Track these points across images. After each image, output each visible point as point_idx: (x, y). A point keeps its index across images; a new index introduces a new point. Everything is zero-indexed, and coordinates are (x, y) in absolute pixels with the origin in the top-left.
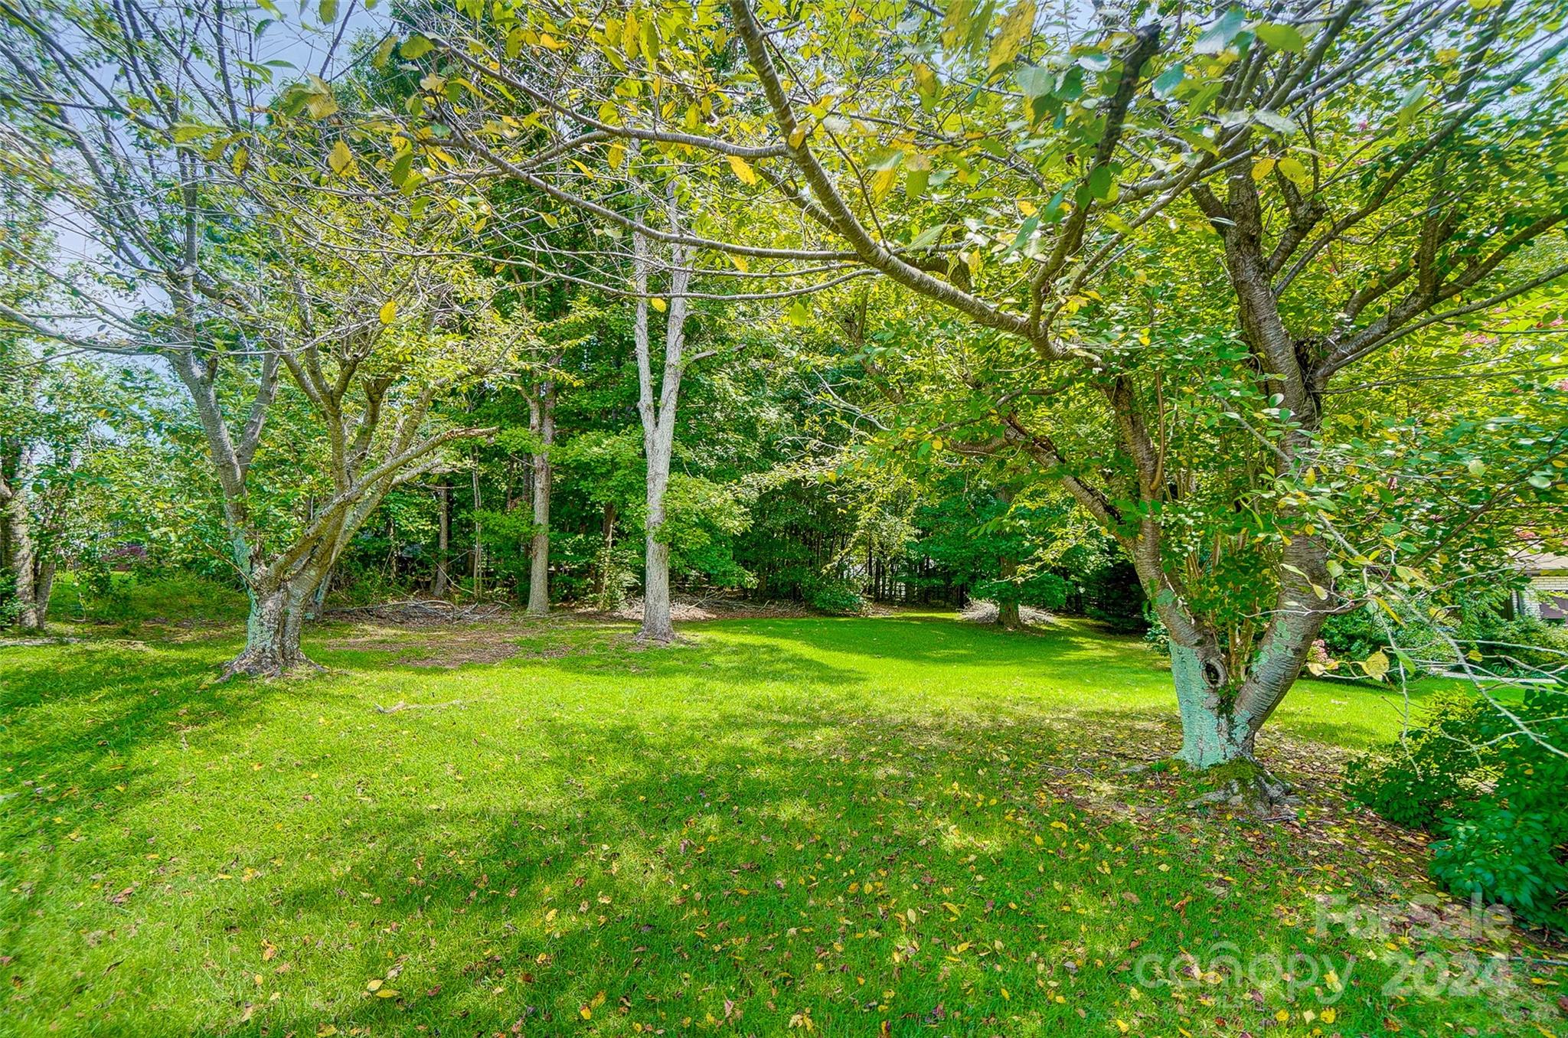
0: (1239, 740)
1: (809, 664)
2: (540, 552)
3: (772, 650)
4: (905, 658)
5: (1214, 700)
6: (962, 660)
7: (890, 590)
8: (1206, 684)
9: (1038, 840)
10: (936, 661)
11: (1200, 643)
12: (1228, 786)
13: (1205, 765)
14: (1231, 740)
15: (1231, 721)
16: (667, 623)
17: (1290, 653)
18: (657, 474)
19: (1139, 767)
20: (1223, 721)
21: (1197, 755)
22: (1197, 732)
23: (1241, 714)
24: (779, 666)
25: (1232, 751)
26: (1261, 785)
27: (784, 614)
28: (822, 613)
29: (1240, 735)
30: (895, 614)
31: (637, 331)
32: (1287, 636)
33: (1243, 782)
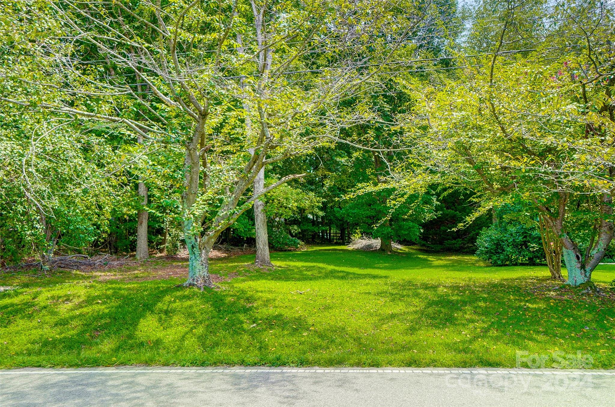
5: (579, 265)
8: (577, 261)
11: (574, 249)
13: (578, 284)
14: (585, 276)
15: (585, 271)
17: (603, 250)
20: (583, 271)
21: (574, 282)
22: (574, 275)
23: (588, 268)
25: (586, 279)
32: (602, 245)
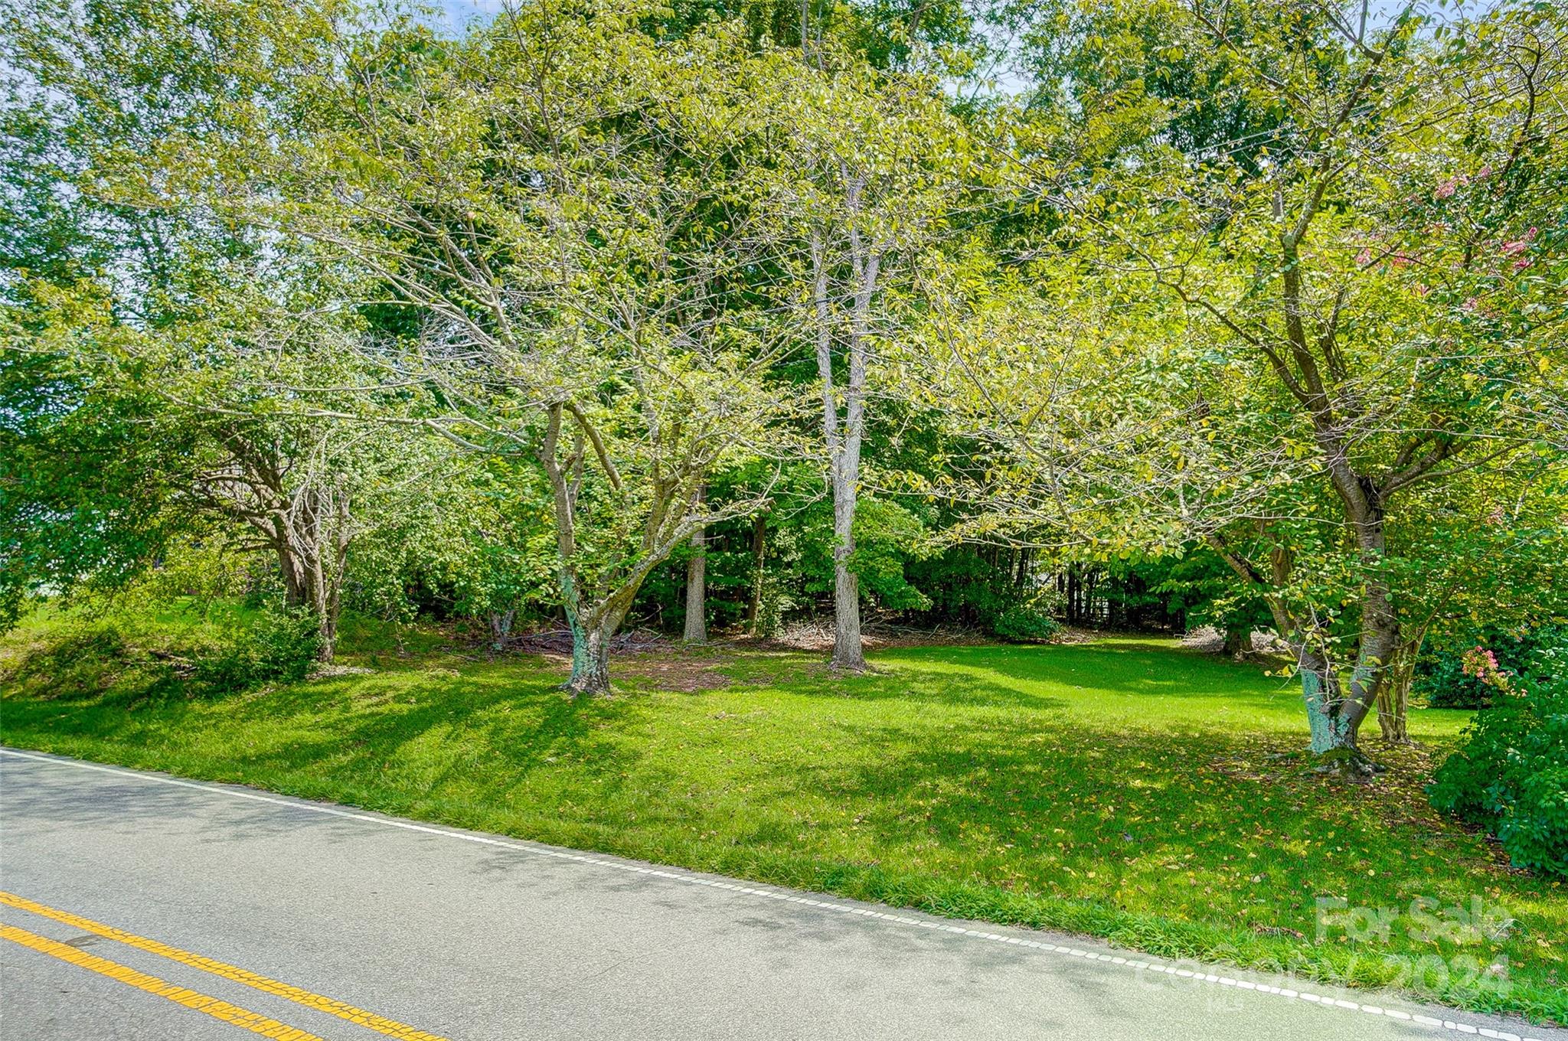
0: (1342, 733)
1: (1007, 692)
2: (697, 574)
3: (968, 678)
4: (1106, 687)
5: (1327, 708)
6: (1170, 691)
7: (1088, 607)
9: (1192, 787)
10: (1141, 692)
11: (1319, 668)
12: (1332, 763)
13: (1320, 751)
15: (1337, 721)
16: (859, 651)
18: (845, 501)
19: (1277, 756)
20: (1332, 722)
21: (1317, 746)
23: (1343, 716)
24: (979, 693)
25: (1336, 743)
26: (1354, 763)
27: (958, 641)
28: (1005, 639)
29: (1342, 731)
30: (1092, 640)
31: (820, 353)
33: (1341, 761)
